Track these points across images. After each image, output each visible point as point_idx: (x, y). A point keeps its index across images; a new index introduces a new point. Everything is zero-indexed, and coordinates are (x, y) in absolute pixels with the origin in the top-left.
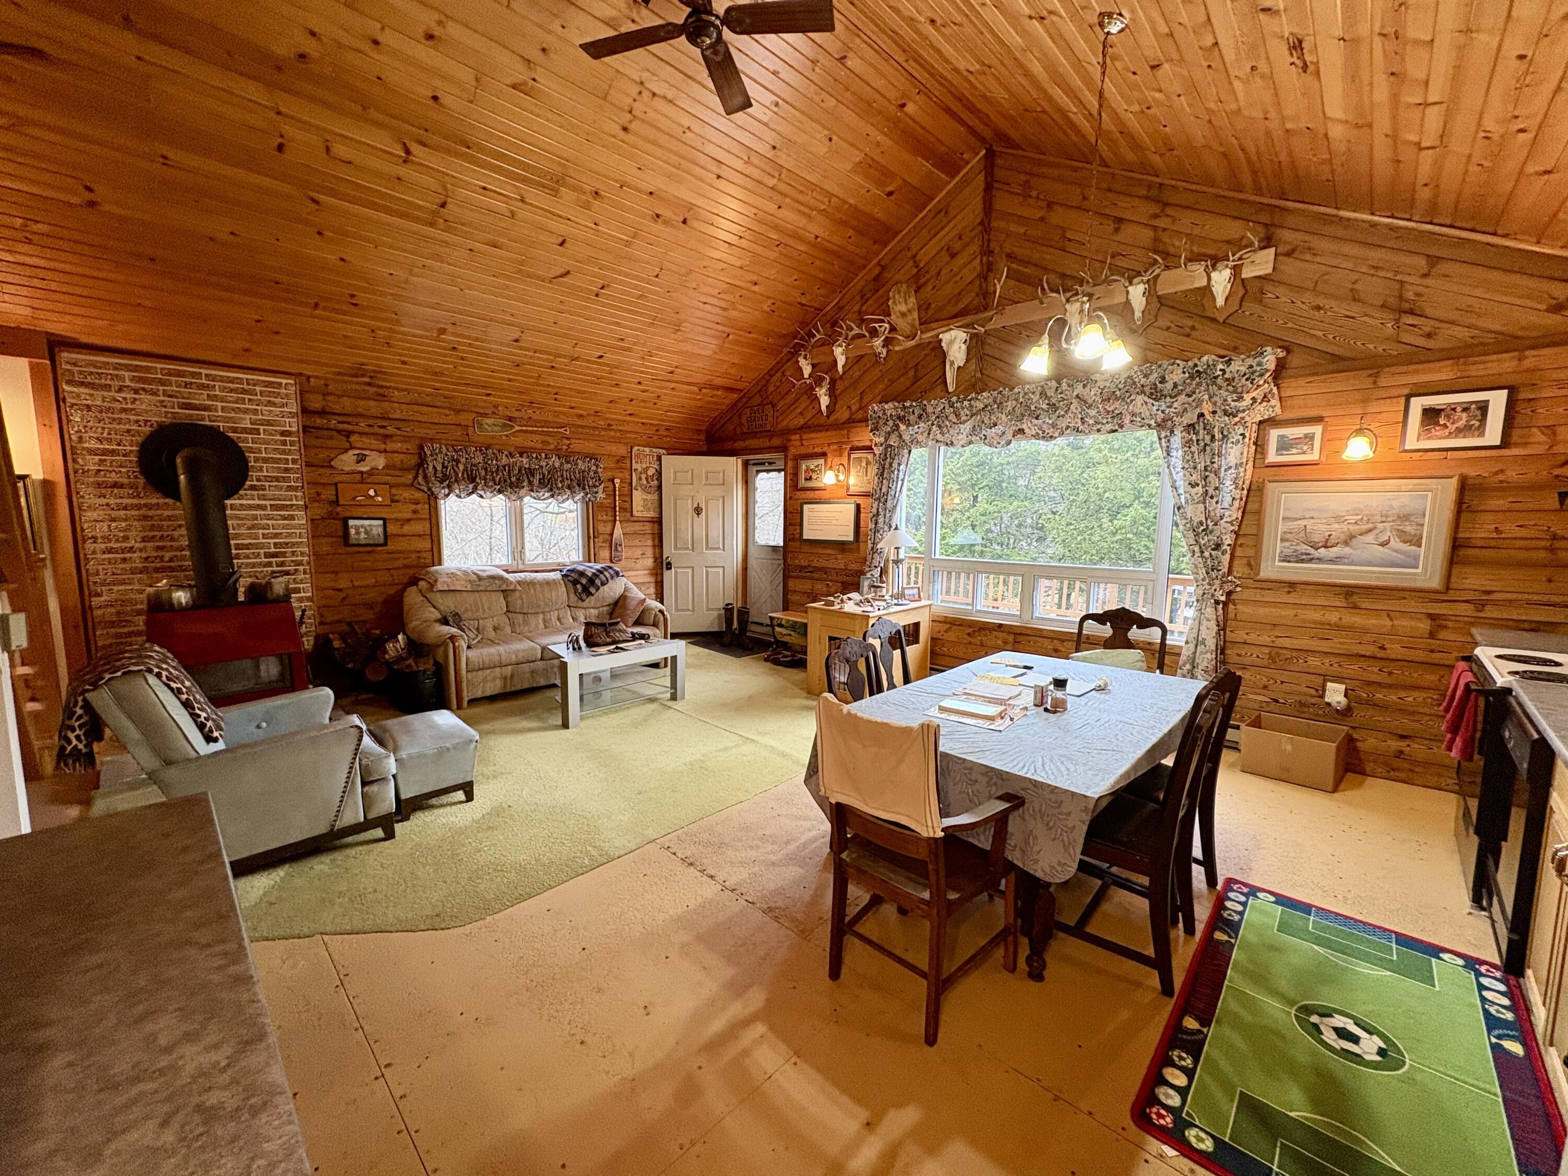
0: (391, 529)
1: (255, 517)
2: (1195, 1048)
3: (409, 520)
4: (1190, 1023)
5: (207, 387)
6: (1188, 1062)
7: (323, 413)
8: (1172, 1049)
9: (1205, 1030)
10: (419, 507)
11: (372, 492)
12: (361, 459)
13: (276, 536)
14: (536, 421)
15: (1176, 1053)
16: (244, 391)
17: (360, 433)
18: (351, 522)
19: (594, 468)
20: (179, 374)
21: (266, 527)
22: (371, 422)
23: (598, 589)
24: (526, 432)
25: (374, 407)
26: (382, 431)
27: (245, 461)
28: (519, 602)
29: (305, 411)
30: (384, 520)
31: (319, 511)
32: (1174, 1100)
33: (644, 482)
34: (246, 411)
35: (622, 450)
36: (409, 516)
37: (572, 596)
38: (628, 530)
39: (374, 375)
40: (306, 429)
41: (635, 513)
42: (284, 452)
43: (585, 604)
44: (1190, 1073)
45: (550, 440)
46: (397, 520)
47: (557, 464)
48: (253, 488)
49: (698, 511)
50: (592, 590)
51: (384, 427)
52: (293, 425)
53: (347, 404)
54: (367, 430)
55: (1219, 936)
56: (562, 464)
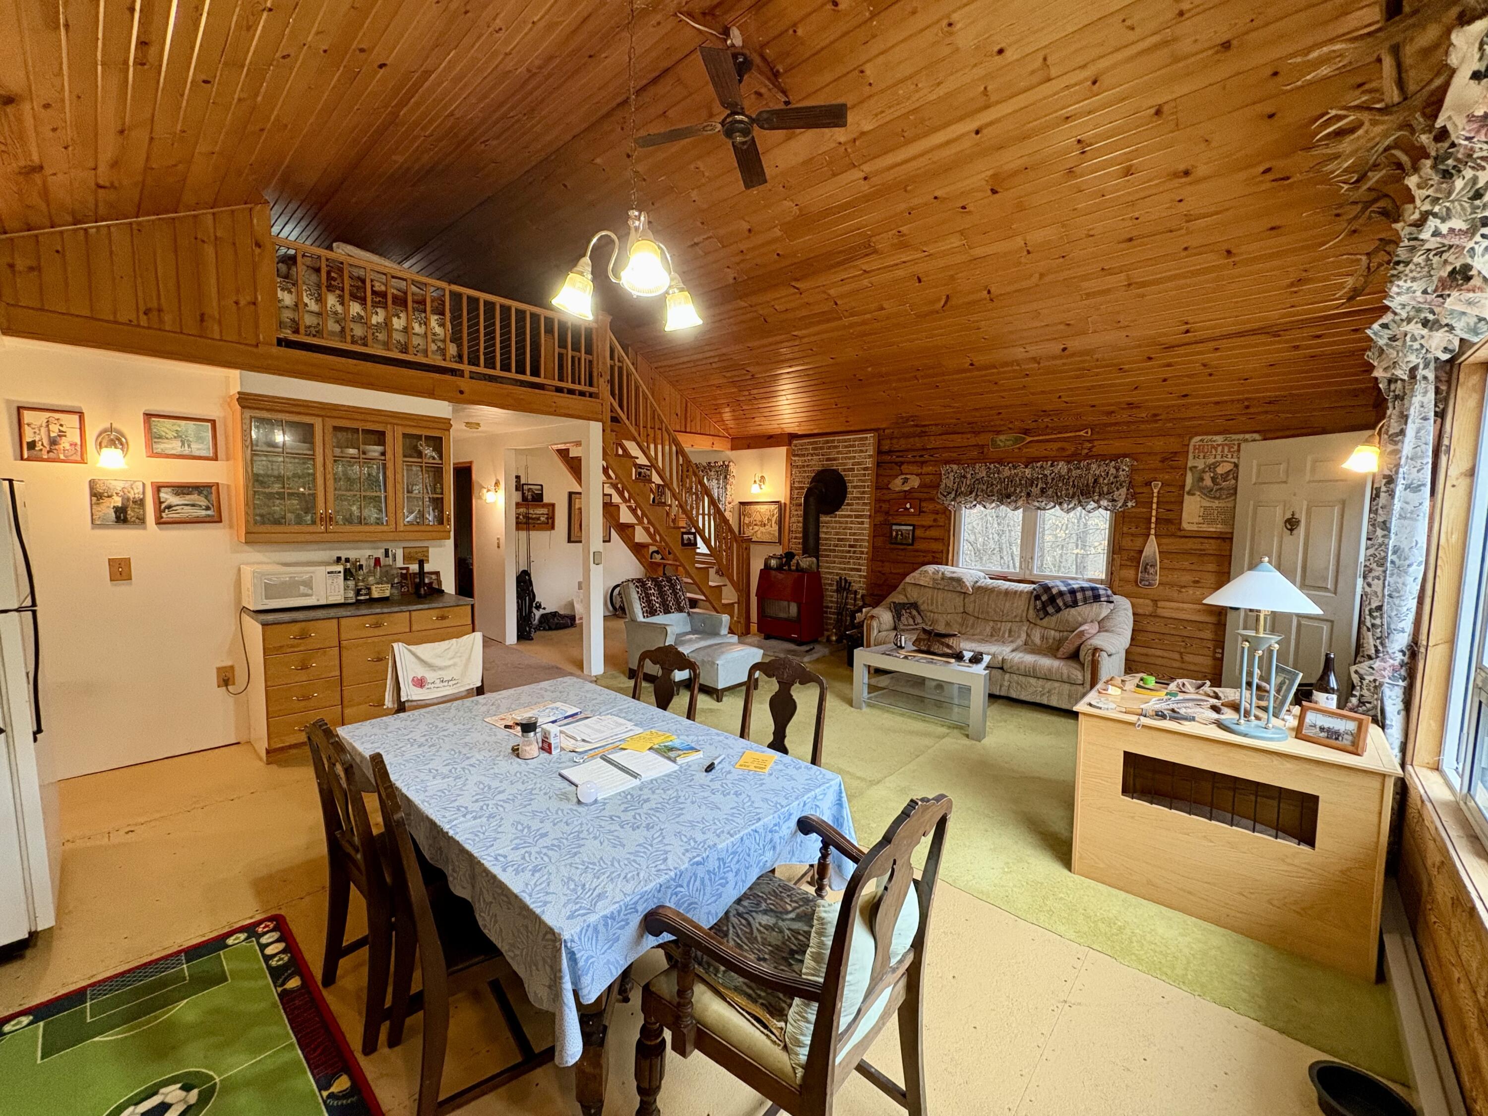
0: (918, 533)
2: (278, 974)
3: (930, 527)
4: (294, 983)
5: (836, 447)
7: (890, 452)
8: (289, 960)
9: (279, 989)
10: (937, 517)
11: (908, 506)
12: (906, 481)
14: (1052, 428)
15: (286, 959)
16: (851, 446)
18: (894, 527)
27: (846, 488)
29: (880, 452)
30: (914, 526)
32: (264, 940)
36: (931, 523)
40: (879, 465)
41: (1185, 525)
42: (863, 481)
44: (267, 958)
45: (1065, 445)
46: (923, 526)
48: (848, 504)
49: (1292, 524)
50: (1050, 609)
51: (921, 456)
52: (869, 462)
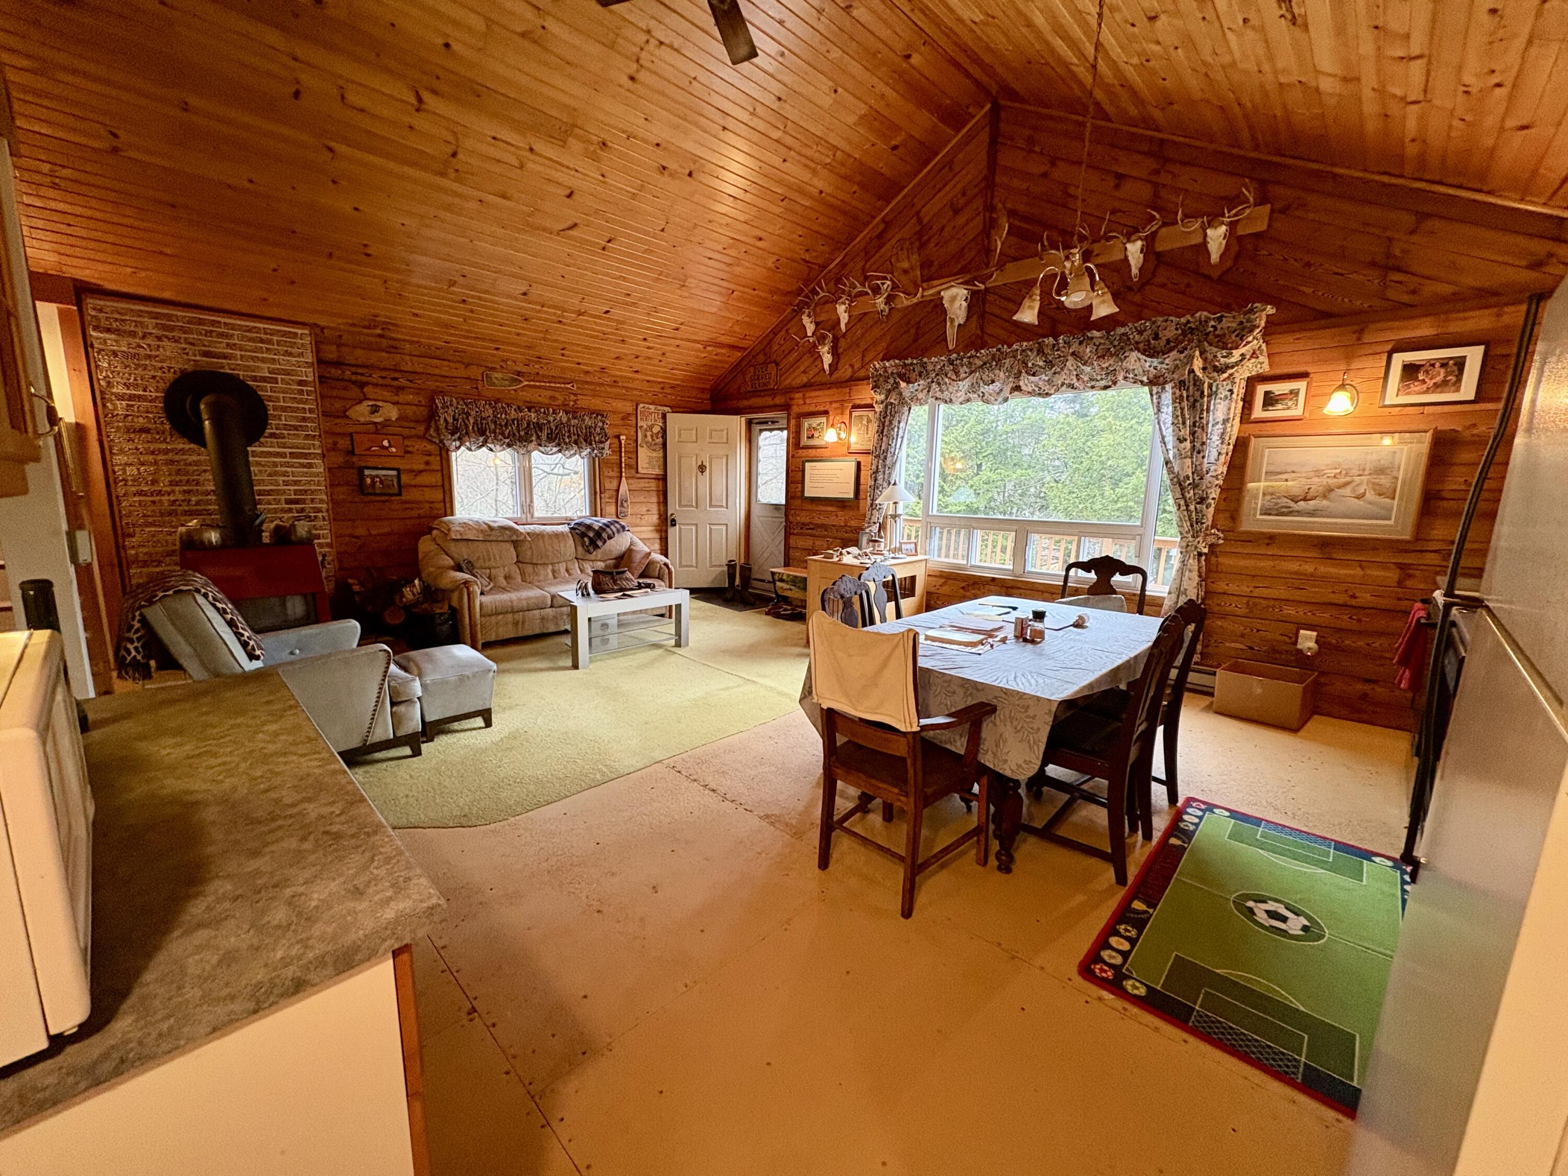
0: (405, 479)
1: (275, 464)
2: (1140, 923)
3: (421, 472)
4: (1138, 905)
5: (227, 336)
6: (1133, 933)
7: (338, 364)
8: (1120, 924)
9: (1151, 911)
10: (431, 458)
11: (386, 443)
12: (375, 410)
13: (296, 483)
14: (543, 376)
15: (1123, 927)
16: (262, 341)
17: (376, 385)
18: (367, 472)
19: (600, 424)
20: (201, 322)
21: (285, 474)
22: (384, 374)
23: (605, 542)
24: (534, 387)
25: (386, 359)
26: (396, 383)
27: (265, 409)
28: (529, 553)
29: (320, 362)
30: (398, 470)
31: (337, 459)
32: (1118, 960)
33: (649, 439)
34: (263, 360)
35: (629, 408)
36: (422, 467)
37: (580, 549)
38: (632, 487)
39: (386, 326)
40: (322, 379)
41: (640, 470)
42: (301, 401)
43: (592, 557)
44: (1133, 942)
45: (557, 395)
46: (411, 471)
47: (564, 420)
48: (273, 435)
49: (702, 468)
50: (600, 543)
51: (396, 379)
52: (309, 375)
53: (360, 355)
54: (381, 381)
55: (1173, 841)
56: (569, 420)
